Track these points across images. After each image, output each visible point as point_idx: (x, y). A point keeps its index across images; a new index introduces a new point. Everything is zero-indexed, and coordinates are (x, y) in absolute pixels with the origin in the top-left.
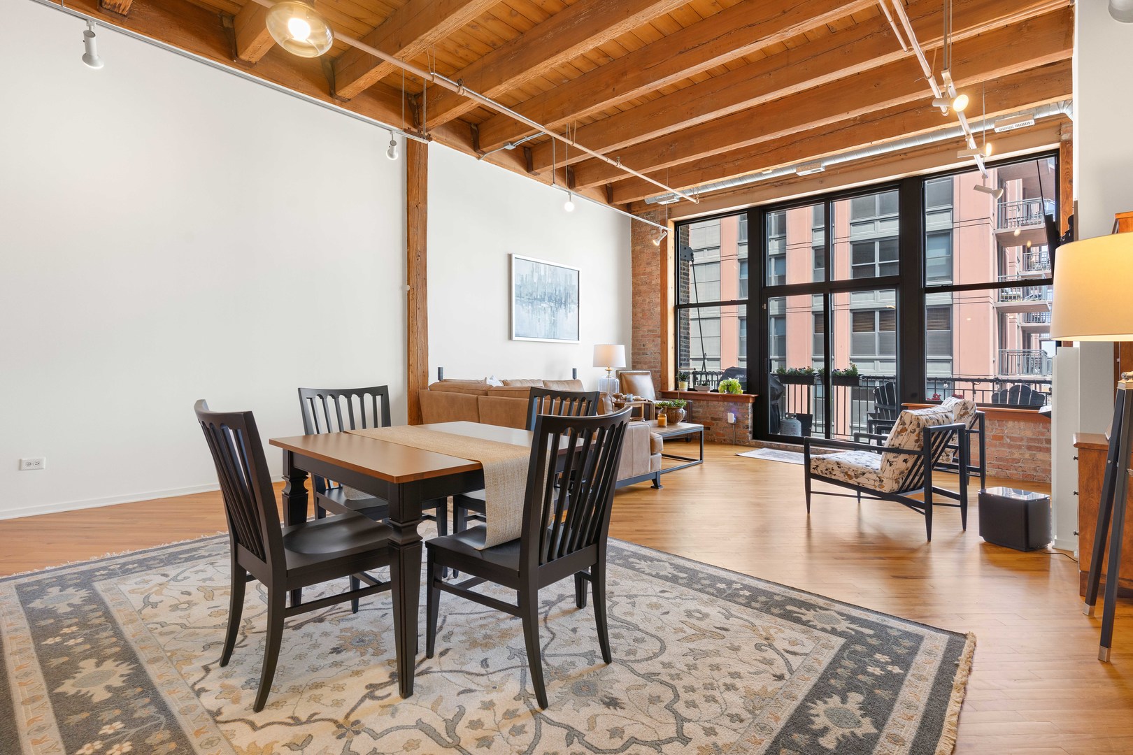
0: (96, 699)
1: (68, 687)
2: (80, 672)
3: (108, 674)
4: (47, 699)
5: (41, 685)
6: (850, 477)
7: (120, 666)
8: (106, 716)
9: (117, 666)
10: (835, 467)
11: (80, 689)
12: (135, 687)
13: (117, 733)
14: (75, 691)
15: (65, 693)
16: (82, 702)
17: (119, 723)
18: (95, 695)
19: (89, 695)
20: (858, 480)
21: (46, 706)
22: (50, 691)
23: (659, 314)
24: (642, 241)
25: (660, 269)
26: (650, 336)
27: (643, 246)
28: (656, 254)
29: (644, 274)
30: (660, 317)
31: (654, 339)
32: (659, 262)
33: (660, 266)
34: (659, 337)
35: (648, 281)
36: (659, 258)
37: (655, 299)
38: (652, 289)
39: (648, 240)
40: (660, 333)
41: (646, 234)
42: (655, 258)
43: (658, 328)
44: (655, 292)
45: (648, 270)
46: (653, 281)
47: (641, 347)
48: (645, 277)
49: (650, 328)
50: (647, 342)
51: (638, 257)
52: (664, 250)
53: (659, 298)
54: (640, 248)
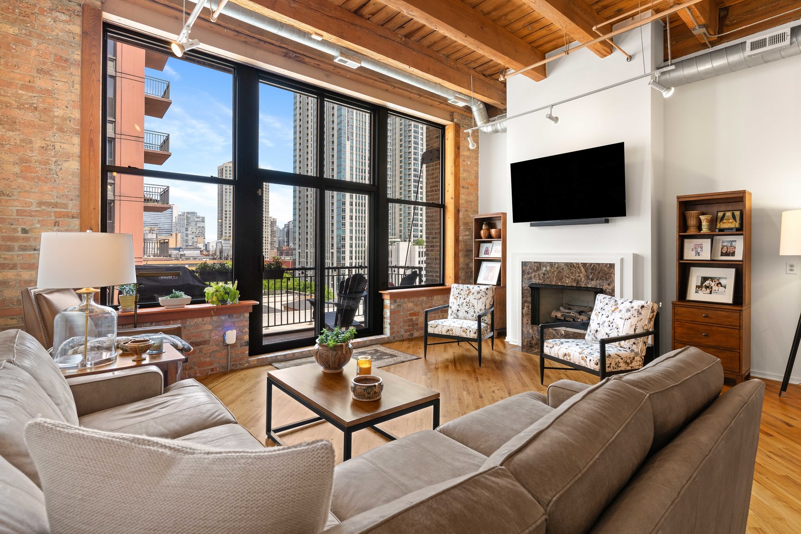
23: (73, 175)
24: (22, 20)
25: (78, 92)
26: (48, 214)
27: (24, 31)
28: (66, 61)
29: (27, 87)
30: (77, 180)
31: (58, 220)
32: (77, 79)
33: (78, 86)
34: (73, 217)
35: (41, 106)
36: (77, 72)
37: (64, 146)
38: (53, 124)
39: (44, 27)
40: (76, 211)
41: (36, 10)
42: (64, 68)
43: (72, 200)
44: (63, 132)
45: (42, 83)
46: (55, 110)
47: (16, 235)
48: (31, 94)
49: (47, 198)
50: (38, 226)
51: (9, 48)
52: (94, 62)
53: (73, 145)
54: (17, 32)
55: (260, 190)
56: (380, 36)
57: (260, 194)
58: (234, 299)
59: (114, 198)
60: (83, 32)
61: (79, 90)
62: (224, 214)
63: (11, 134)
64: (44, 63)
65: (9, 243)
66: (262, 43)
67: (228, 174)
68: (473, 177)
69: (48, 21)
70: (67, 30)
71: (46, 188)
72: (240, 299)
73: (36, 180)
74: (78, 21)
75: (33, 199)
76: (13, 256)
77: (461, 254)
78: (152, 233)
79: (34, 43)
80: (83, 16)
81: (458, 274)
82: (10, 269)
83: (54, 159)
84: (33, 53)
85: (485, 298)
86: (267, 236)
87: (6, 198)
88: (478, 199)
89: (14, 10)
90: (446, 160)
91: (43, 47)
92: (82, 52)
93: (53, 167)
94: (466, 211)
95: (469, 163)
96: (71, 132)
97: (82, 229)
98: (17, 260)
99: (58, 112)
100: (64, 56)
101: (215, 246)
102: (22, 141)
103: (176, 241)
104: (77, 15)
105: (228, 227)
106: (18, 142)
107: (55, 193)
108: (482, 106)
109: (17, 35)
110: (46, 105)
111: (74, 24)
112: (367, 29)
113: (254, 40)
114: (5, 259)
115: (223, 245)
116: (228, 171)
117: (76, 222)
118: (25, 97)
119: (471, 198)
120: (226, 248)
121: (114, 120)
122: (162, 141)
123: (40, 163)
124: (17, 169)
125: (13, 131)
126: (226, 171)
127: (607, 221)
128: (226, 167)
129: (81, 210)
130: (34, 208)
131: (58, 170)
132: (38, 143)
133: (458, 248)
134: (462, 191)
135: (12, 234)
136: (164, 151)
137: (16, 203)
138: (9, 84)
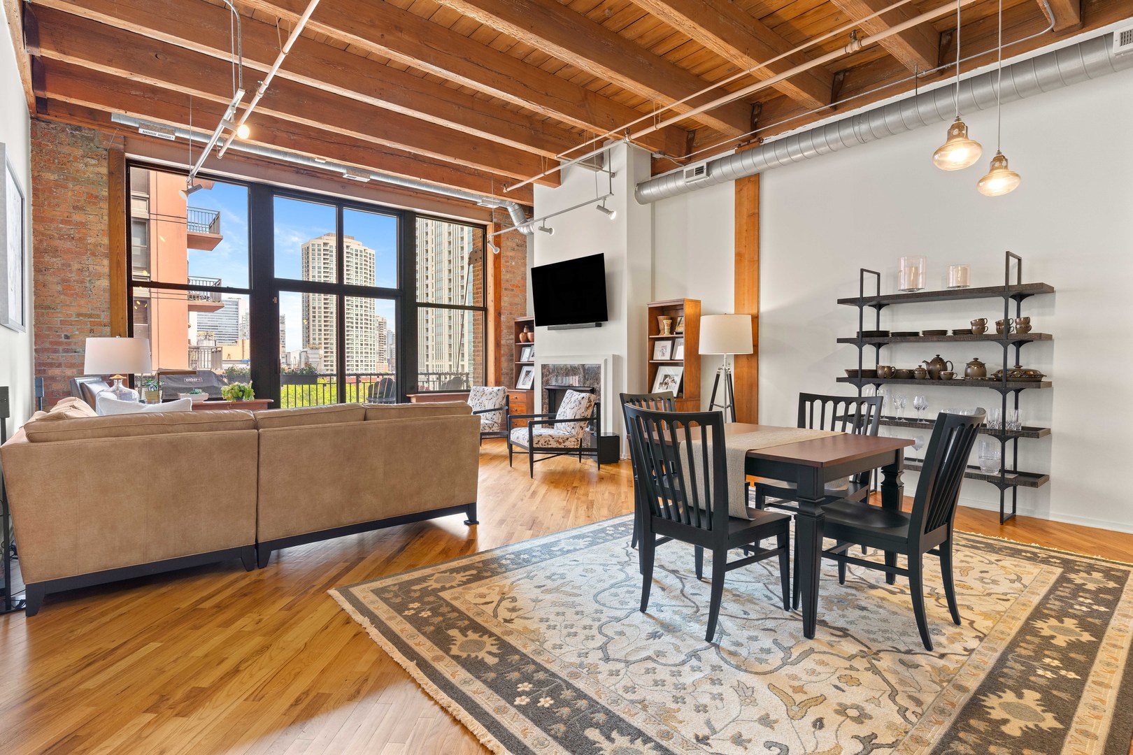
0: (1038, 696)
1: (1049, 722)
2: (1027, 727)
3: (1006, 706)
4: (1074, 725)
5: (1070, 742)
6: (560, 443)
7: (989, 705)
8: (1042, 681)
9: (993, 708)
10: (551, 439)
11: (1041, 713)
12: (1002, 683)
13: (1045, 669)
14: (1046, 714)
15: (1055, 718)
16: (1049, 702)
17: (1038, 673)
18: (1036, 699)
19: (1039, 703)
20: (565, 444)
21: (1078, 720)
22: (1067, 728)
23: (104, 290)
24: (61, 168)
25: (107, 222)
26: (85, 323)
27: (62, 177)
28: (96, 197)
29: (66, 221)
30: (107, 295)
31: (92, 328)
32: (106, 212)
33: (106, 218)
34: (105, 326)
35: (77, 236)
36: (105, 205)
37: (95, 267)
38: (87, 250)
39: (78, 171)
40: (107, 320)
41: (71, 159)
42: (95, 204)
43: (103, 311)
44: (95, 256)
45: (77, 217)
46: (89, 238)
47: (61, 340)
48: (69, 227)
49: (83, 311)
50: (77, 333)
51: (51, 192)
52: (119, 197)
53: (104, 266)
54: (57, 178)
55: (275, 298)
56: (385, 153)
57: (276, 302)
58: (249, 396)
59: (150, 295)
60: (109, 173)
61: (107, 220)
62: (311, 312)
63: (55, 260)
64: (79, 201)
65: (55, 347)
66: (272, 165)
67: (316, 254)
68: (519, 278)
69: (81, 166)
70: (96, 172)
71: (82, 302)
72: (256, 397)
73: (75, 296)
74: (105, 163)
75: (72, 311)
76: (58, 357)
77: (503, 359)
78: (209, 340)
79: (70, 185)
80: (109, 159)
81: (500, 378)
82: (57, 367)
83: (88, 279)
84: (70, 194)
85: (495, 398)
86: (373, 343)
87: (52, 311)
88: (526, 301)
89: (54, 161)
90: (488, 261)
91: (77, 188)
92: (109, 189)
93: (88, 285)
94: (511, 314)
95: (513, 264)
96: (101, 256)
97: (113, 335)
98: (62, 360)
99: (91, 240)
100: (95, 193)
101: (298, 358)
102: (63, 265)
103: (243, 351)
104: (105, 159)
105: (317, 330)
106: (60, 266)
107: (90, 306)
108: (517, 207)
109: (57, 180)
110: (80, 236)
111: (101, 166)
112: (371, 149)
113: (264, 163)
114: (53, 359)
115: (310, 356)
116: (316, 250)
117: (108, 329)
118: (64, 230)
119: (517, 300)
120: (314, 360)
121: (148, 196)
122: (211, 221)
123: (77, 282)
124: (59, 288)
125: (56, 257)
126: (313, 250)
127: (599, 325)
128: (313, 245)
129: (111, 319)
130: (74, 318)
131: (92, 287)
132: (76, 266)
133: (500, 353)
134: (504, 293)
135: (56, 340)
136: (213, 233)
137: (59, 315)
138: (52, 221)
